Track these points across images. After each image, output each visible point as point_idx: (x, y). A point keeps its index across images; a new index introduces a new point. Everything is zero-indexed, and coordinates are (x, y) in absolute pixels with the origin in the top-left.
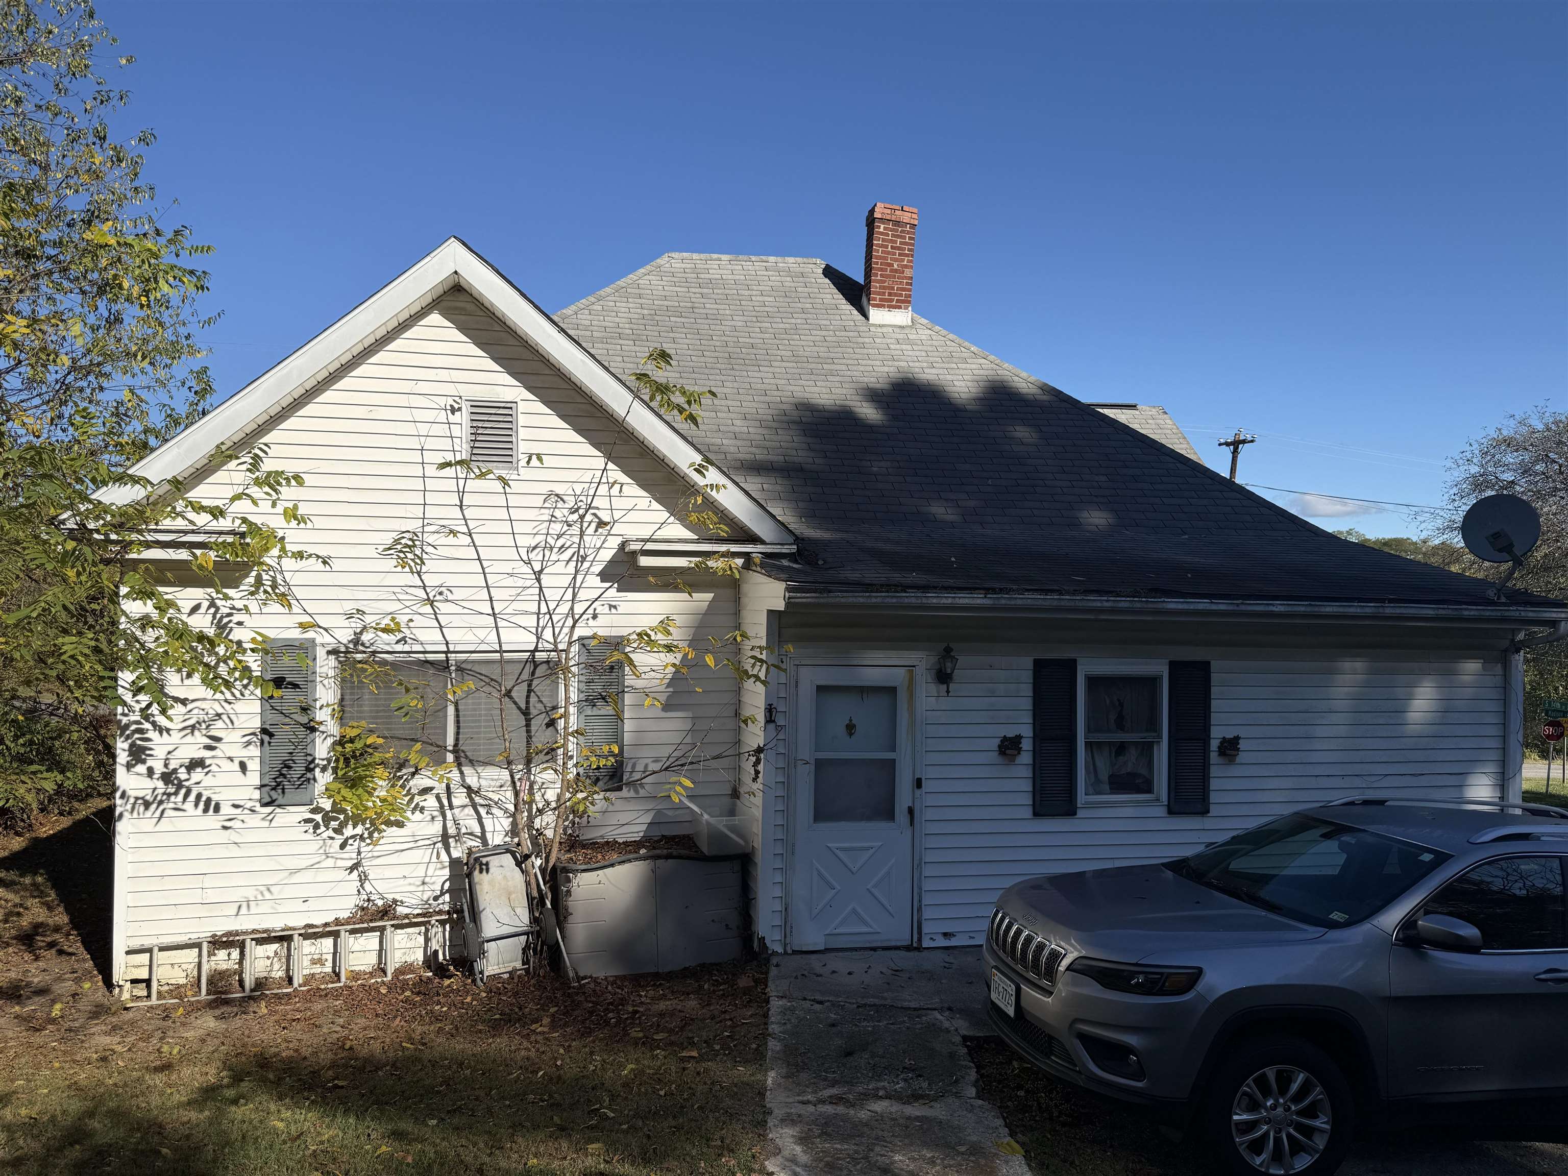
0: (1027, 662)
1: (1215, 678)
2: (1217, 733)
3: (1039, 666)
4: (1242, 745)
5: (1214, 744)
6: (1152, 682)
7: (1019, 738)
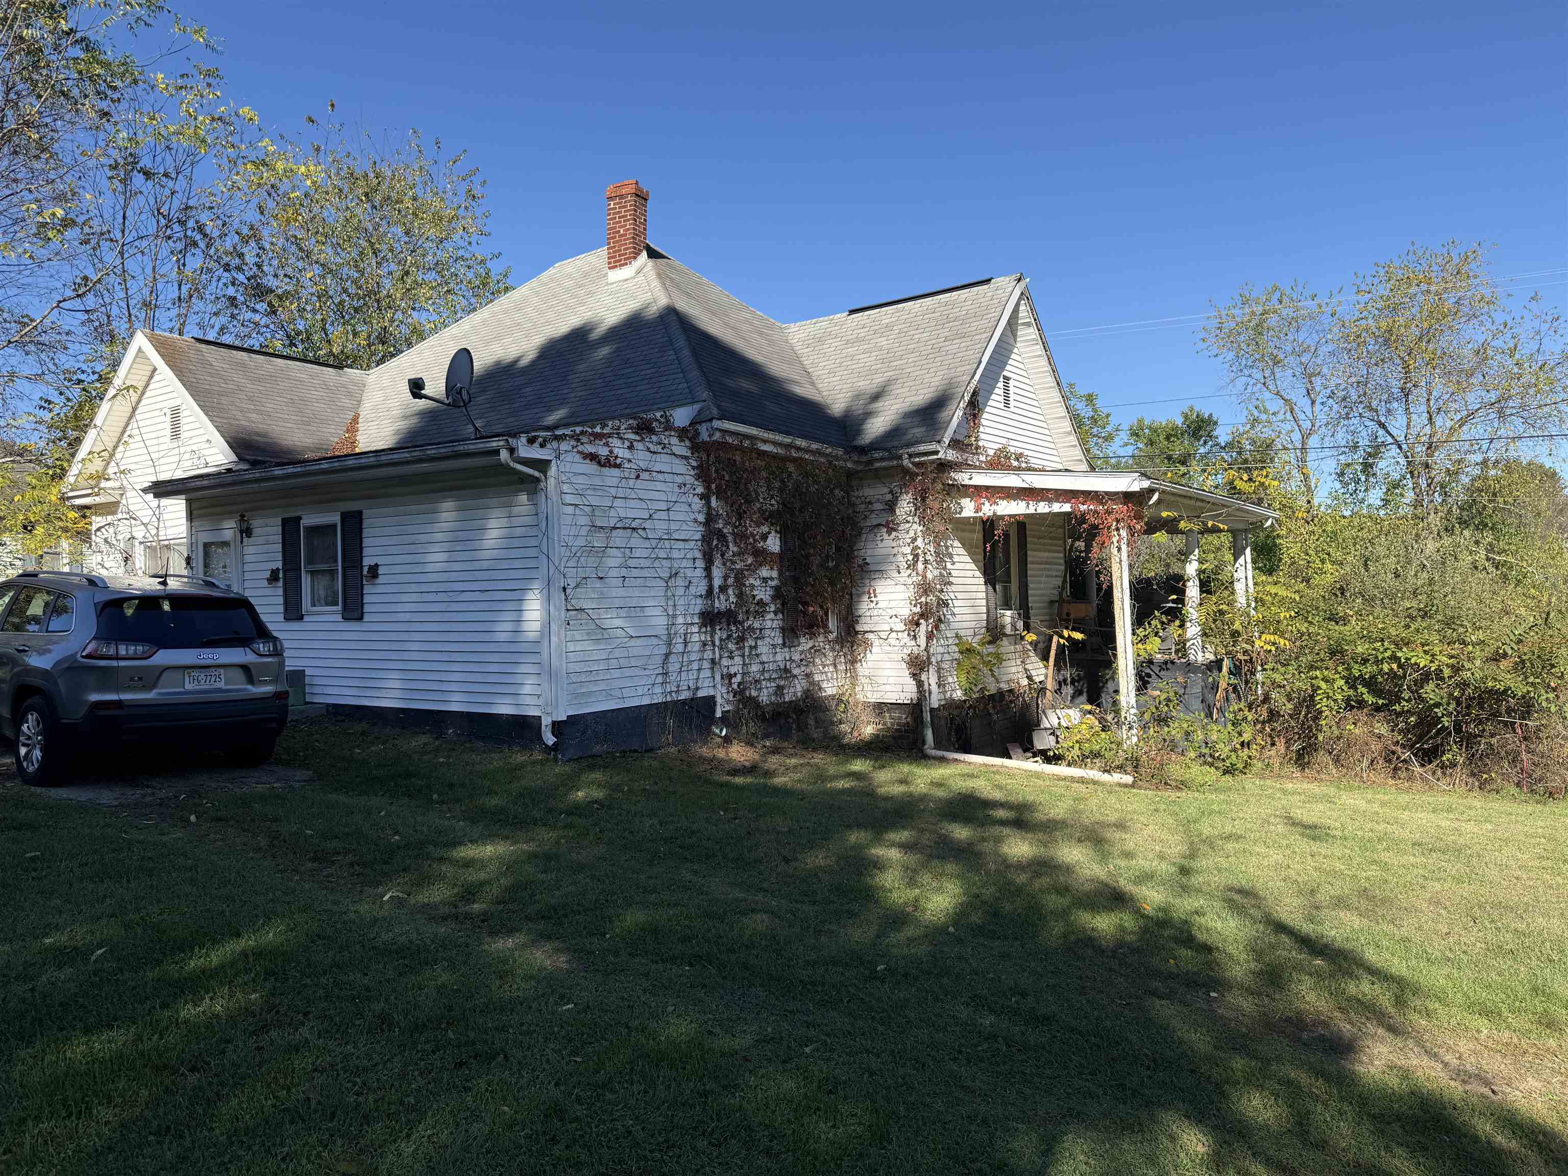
0: (279, 521)
1: (366, 523)
2: (367, 562)
3: (285, 522)
4: (381, 571)
5: (365, 570)
6: (334, 526)
7: (278, 569)
